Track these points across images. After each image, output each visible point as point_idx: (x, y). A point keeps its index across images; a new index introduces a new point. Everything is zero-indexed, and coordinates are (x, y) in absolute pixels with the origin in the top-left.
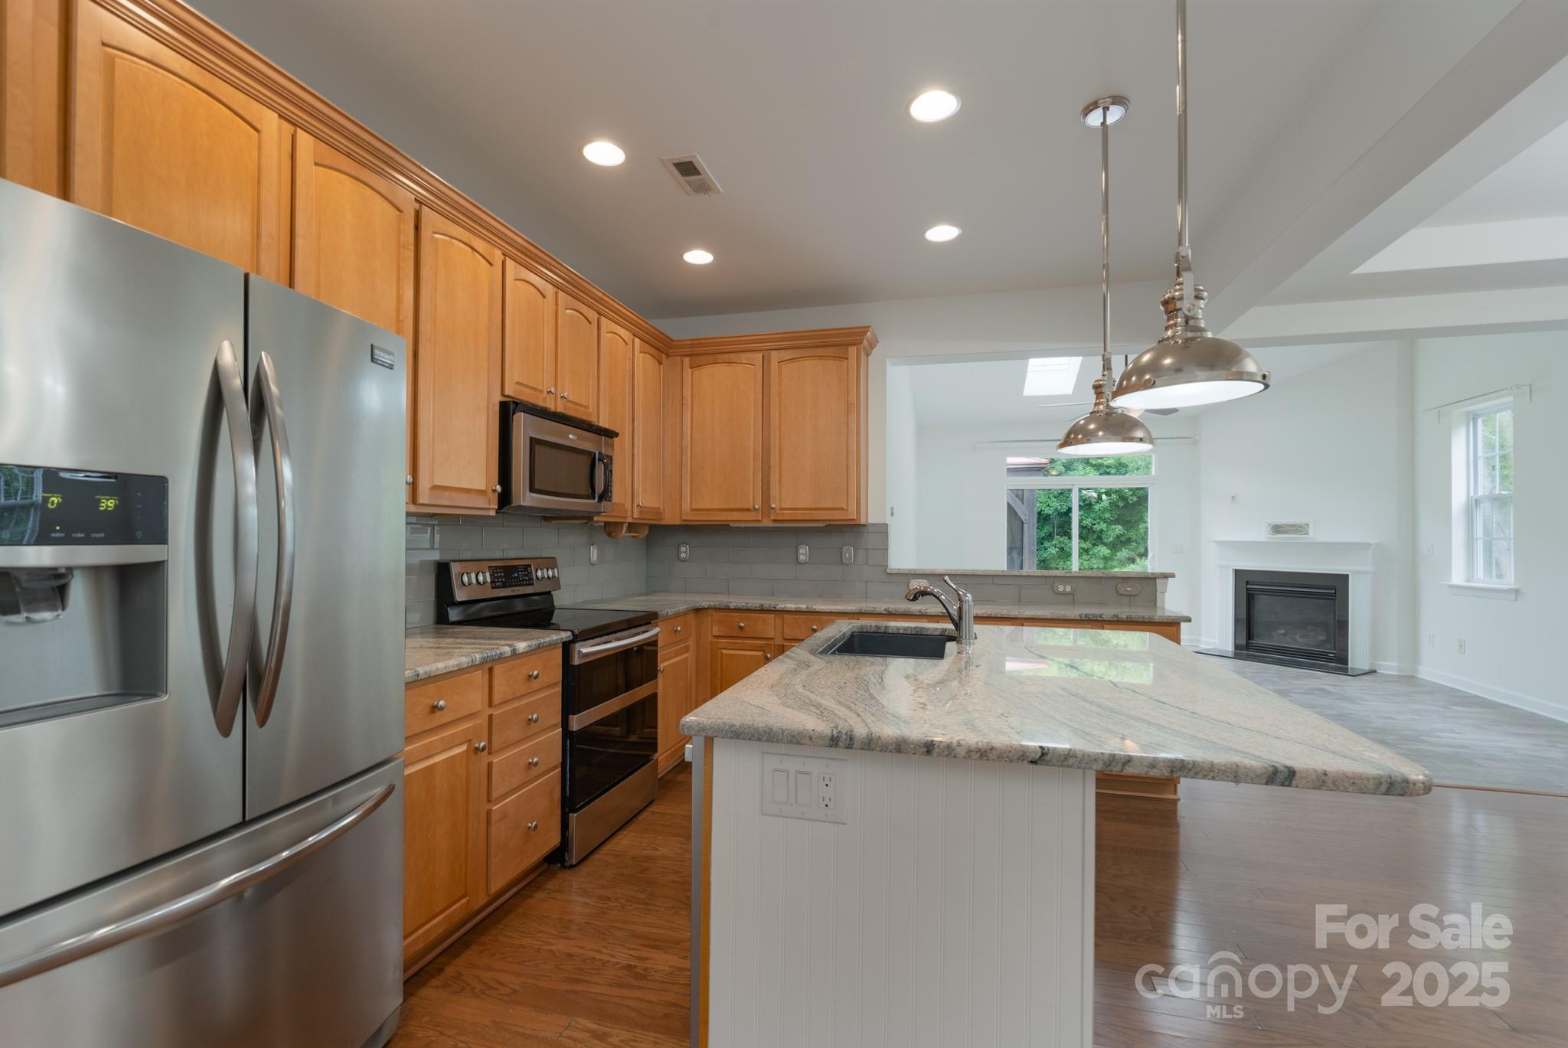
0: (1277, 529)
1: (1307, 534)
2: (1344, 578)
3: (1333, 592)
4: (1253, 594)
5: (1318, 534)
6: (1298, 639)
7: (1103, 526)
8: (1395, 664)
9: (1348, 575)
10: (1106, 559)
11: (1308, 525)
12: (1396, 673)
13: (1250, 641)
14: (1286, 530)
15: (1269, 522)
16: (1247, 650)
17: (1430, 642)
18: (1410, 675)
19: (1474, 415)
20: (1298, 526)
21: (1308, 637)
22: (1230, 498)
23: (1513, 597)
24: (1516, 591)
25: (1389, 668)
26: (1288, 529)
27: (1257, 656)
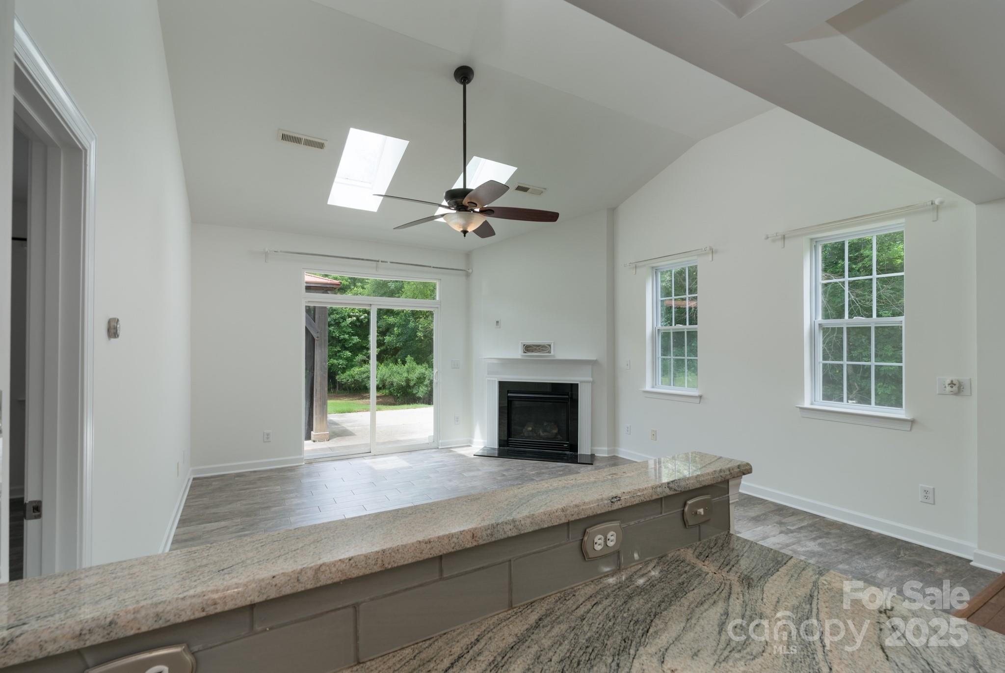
0: (528, 348)
1: (549, 352)
2: (576, 387)
3: (568, 397)
4: (511, 401)
5: (560, 353)
6: (542, 434)
7: (346, 336)
8: (606, 449)
9: (578, 384)
10: (347, 359)
11: (550, 346)
12: (606, 456)
13: (509, 439)
14: (536, 349)
15: (522, 343)
16: (508, 447)
17: (628, 431)
18: (614, 456)
19: (656, 269)
20: (543, 346)
21: (547, 432)
22: (495, 323)
23: (698, 400)
24: (700, 397)
25: (602, 452)
26: (538, 348)
27: (517, 451)
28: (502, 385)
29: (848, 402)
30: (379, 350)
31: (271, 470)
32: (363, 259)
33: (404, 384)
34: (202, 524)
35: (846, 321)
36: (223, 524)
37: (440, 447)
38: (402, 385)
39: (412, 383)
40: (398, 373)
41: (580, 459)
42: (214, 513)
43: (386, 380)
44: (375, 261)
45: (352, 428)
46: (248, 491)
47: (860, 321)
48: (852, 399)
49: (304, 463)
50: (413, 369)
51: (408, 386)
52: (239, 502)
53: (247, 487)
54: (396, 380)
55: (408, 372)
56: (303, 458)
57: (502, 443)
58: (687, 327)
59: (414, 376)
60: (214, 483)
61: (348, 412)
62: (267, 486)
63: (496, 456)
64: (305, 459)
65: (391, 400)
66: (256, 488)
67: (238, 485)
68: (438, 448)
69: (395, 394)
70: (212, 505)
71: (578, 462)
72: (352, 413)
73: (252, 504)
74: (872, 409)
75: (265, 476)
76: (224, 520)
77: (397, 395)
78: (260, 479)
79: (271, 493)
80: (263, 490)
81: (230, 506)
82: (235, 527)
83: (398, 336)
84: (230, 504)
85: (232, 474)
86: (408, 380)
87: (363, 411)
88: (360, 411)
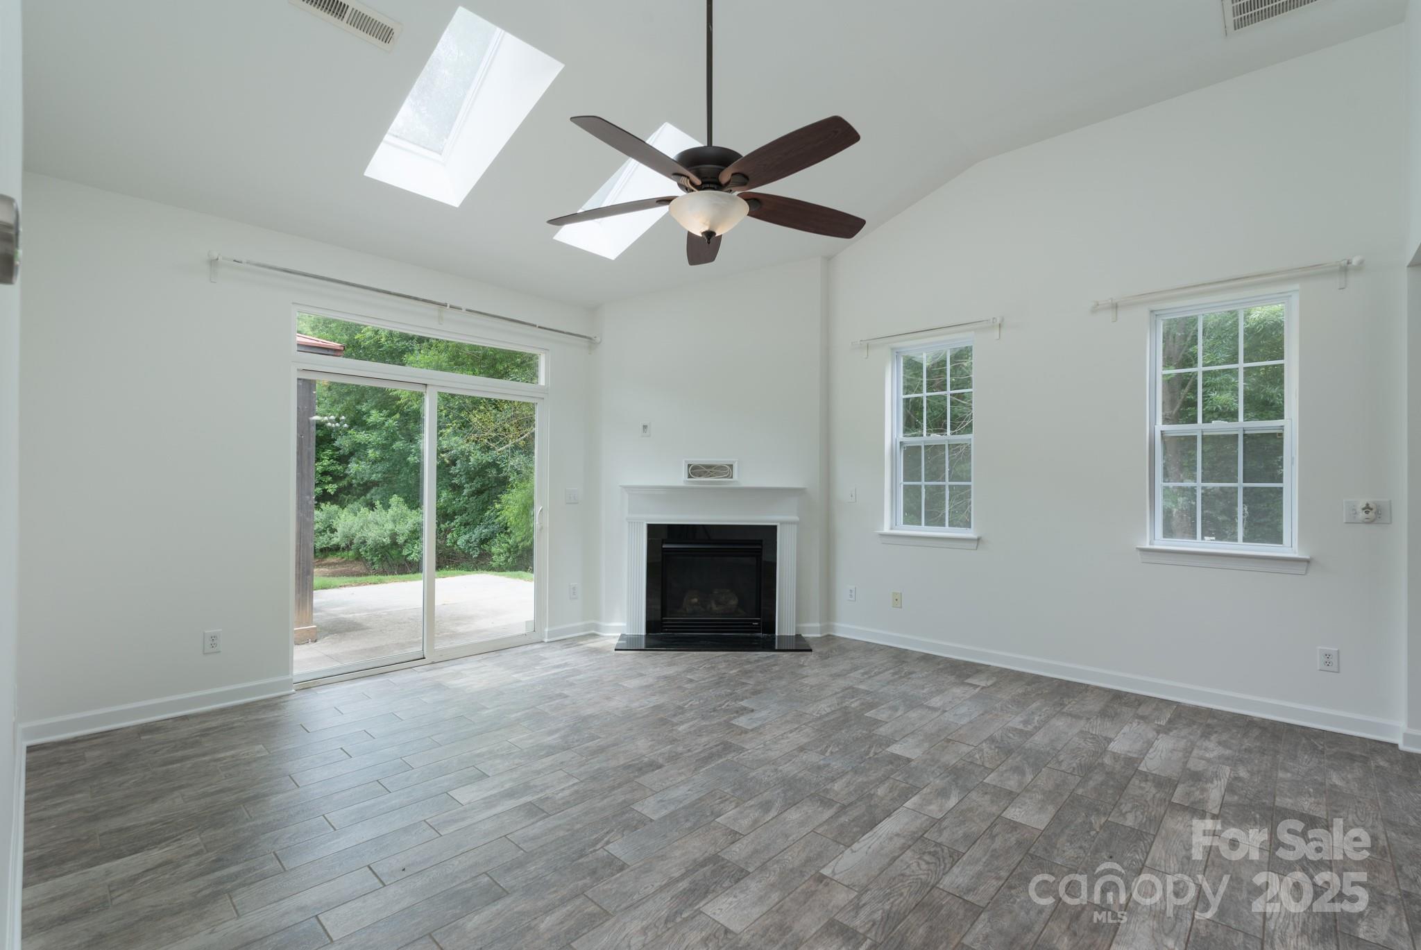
0: (695, 471)
1: (731, 477)
2: (773, 529)
3: (760, 547)
4: (667, 555)
5: (744, 478)
6: (715, 607)
8: (818, 625)
9: (776, 527)
11: (731, 466)
12: (819, 635)
13: (664, 618)
14: (706, 472)
15: (686, 461)
16: (662, 632)
17: (851, 596)
18: (829, 635)
19: (897, 352)
20: (721, 467)
21: (723, 604)
22: (641, 427)
23: (974, 545)
24: (978, 539)
25: (812, 631)
26: (708, 470)
27: (678, 637)
28: (653, 530)
29: (1203, 538)
30: (336, 487)
31: (223, 711)
32: (416, 299)
33: (387, 541)
34: (98, 864)
35: (1199, 428)
36: (156, 855)
37: (546, 640)
38: (383, 543)
39: (401, 540)
40: (377, 523)
41: (778, 644)
42: (120, 830)
43: (354, 536)
44: (439, 304)
45: (351, 616)
46: (189, 764)
47: (1219, 427)
48: (1210, 535)
49: (293, 691)
50: (404, 517)
51: (394, 544)
52: (176, 793)
53: (180, 754)
54: (373, 535)
55: (394, 521)
56: (292, 680)
57: (653, 626)
58: (948, 437)
59: (404, 528)
60: (88, 754)
61: (322, 589)
62: (233, 748)
63: (643, 648)
64: (295, 681)
65: (358, 567)
66: (204, 755)
67: (156, 752)
68: (543, 642)
69: (369, 558)
70: (104, 808)
71: (776, 648)
72: (329, 590)
73: (213, 794)
74: (1240, 547)
75: (214, 724)
76: (157, 843)
77: (372, 560)
78: (205, 733)
79: (249, 763)
80: (224, 758)
81: (156, 806)
82: (194, 861)
83: (373, 464)
84: (154, 800)
85: (128, 727)
86: (394, 536)
87: (351, 586)
88: (345, 586)
